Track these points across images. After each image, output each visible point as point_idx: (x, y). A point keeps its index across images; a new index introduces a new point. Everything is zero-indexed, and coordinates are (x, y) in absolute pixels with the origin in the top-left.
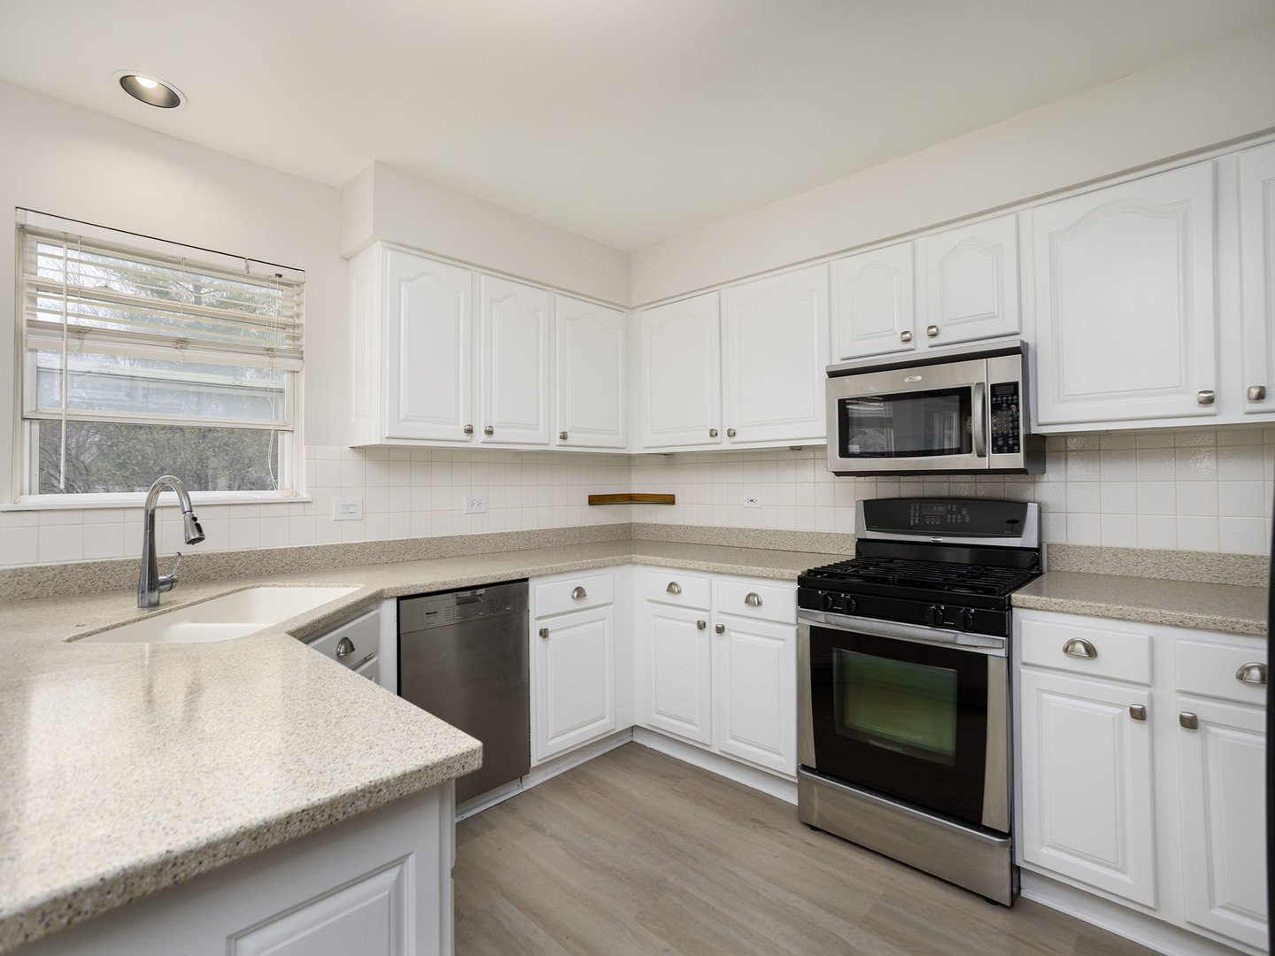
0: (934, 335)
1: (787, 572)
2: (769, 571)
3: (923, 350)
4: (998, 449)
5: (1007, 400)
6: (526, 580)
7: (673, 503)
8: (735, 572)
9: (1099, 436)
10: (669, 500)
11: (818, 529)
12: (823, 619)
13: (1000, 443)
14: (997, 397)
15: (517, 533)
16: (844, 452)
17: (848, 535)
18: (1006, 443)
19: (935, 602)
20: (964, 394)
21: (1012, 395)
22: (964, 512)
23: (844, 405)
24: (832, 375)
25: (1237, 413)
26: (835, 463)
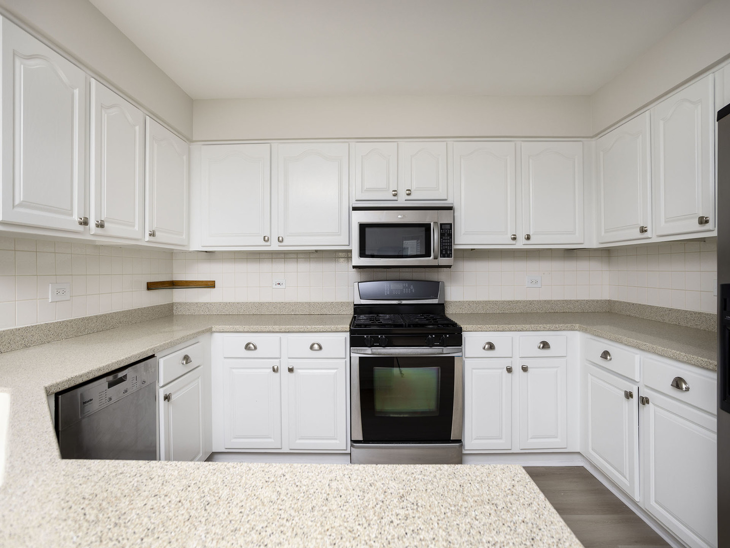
0: (409, 194)
2: (327, 327)
3: (401, 202)
4: (443, 256)
5: (447, 232)
6: (153, 356)
7: (214, 287)
8: (302, 330)
9: (464, 251)
10: (211, 285)
11: (324, 301)
12: (368, 352)
13: (444, 252)
14: (443, 229)
15: (96, 317)
16: (362, 254)
17: (344, 303)
18: (446, 253)
19: (430, 334)
20: (427, 227)
21: (449, 230)
22: (412, 287)
23: (363, 227)
24: (355, 209)
25: (521, 244)
26: (357, 260)
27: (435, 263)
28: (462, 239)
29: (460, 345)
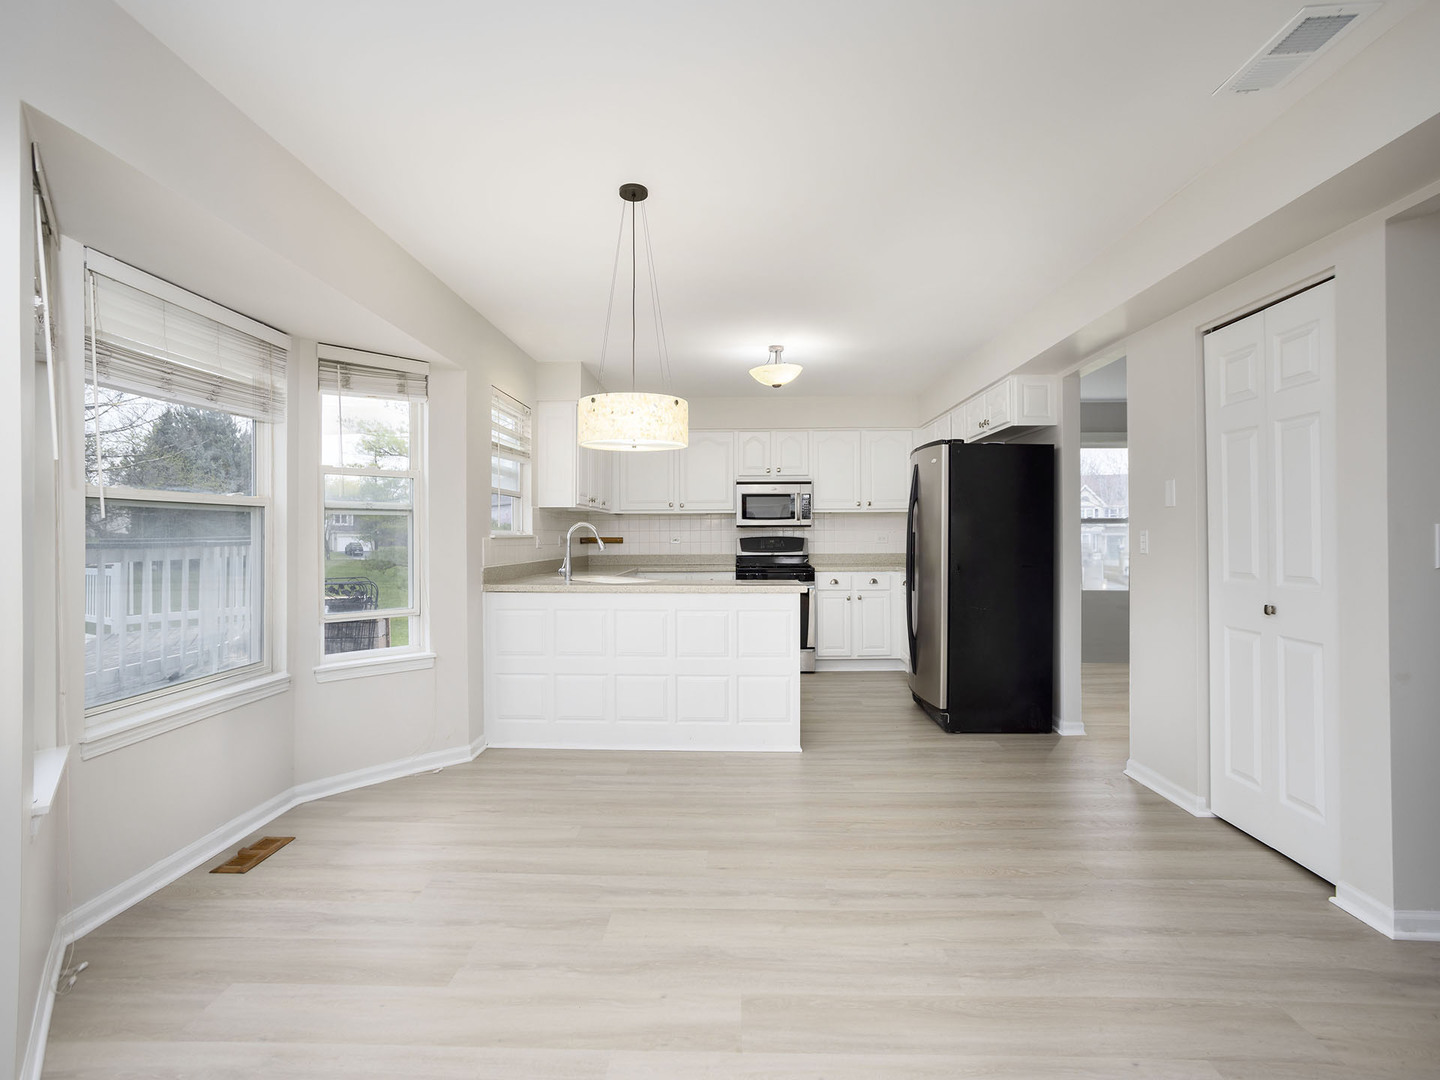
0: (779, 472)
1: (729, 568)
3: (773, 477)
4: (804, 518)
5: (807, 500)
7: (622, 542)
10: (620, 541)
14: (804, 499)
16: (745, 516)
17: (729, 555)
18: (806, 516)
20: (791, 497)
21: (809, 499)
22: (782, 542)
23: (745, 497)
24: (738, 483)
25: (865, 509)
26: (741, 522)
27: (798, 523)
28: (818, 506)
29: (813, 580)
